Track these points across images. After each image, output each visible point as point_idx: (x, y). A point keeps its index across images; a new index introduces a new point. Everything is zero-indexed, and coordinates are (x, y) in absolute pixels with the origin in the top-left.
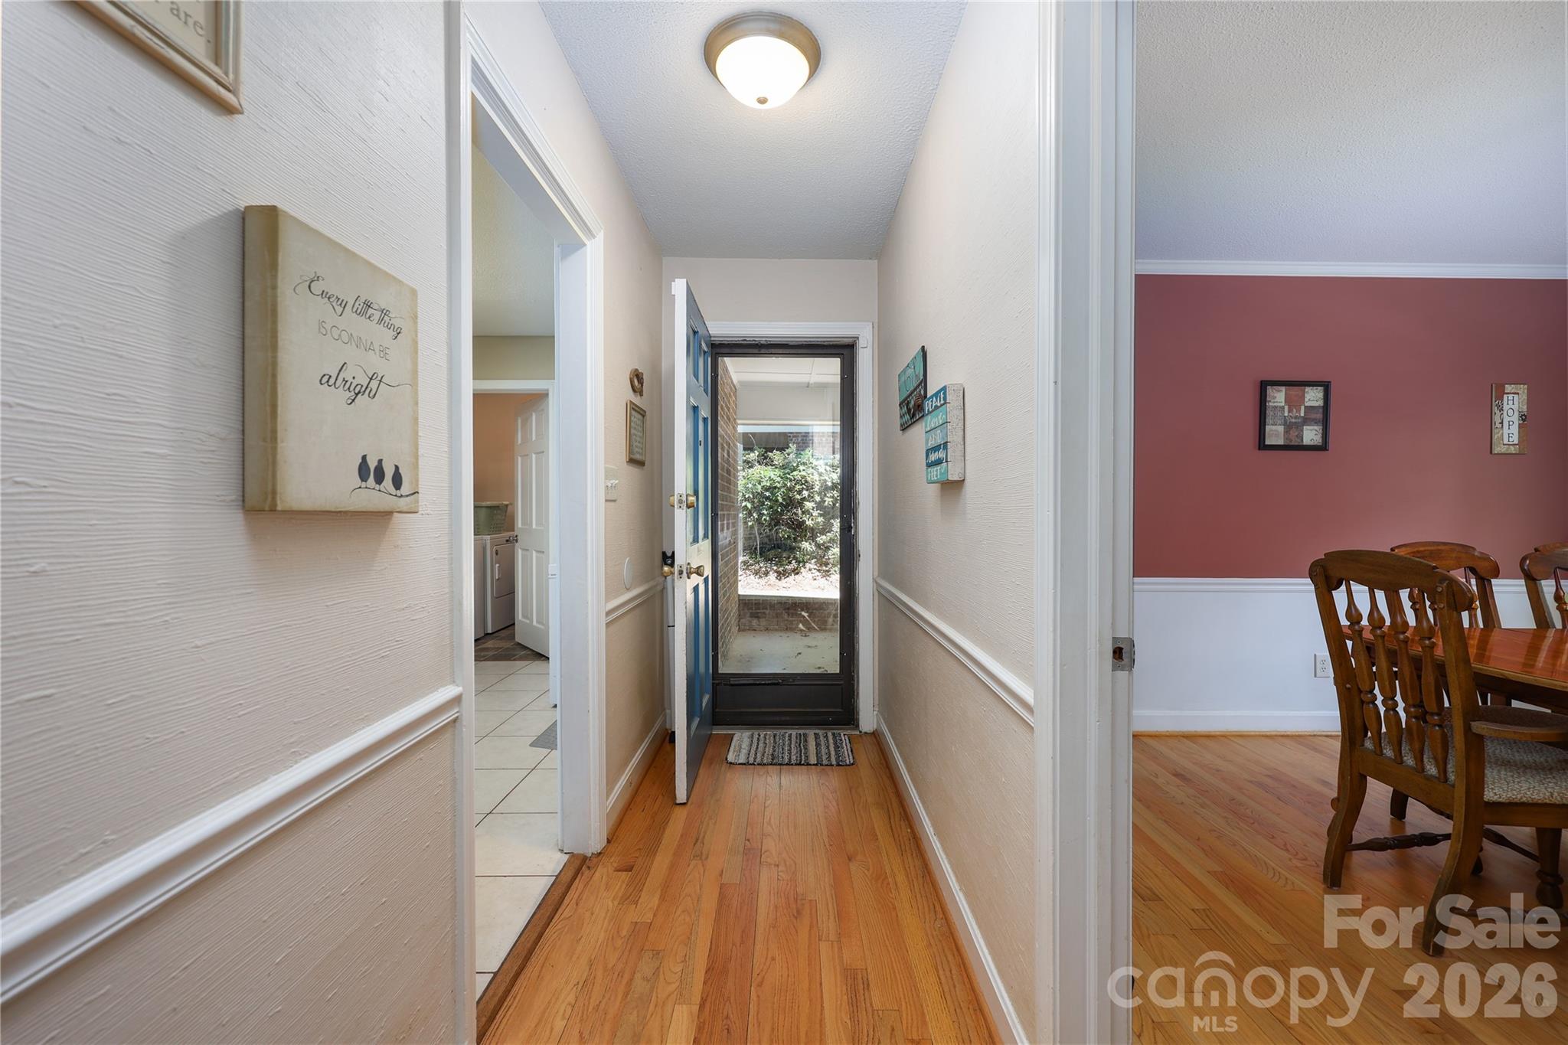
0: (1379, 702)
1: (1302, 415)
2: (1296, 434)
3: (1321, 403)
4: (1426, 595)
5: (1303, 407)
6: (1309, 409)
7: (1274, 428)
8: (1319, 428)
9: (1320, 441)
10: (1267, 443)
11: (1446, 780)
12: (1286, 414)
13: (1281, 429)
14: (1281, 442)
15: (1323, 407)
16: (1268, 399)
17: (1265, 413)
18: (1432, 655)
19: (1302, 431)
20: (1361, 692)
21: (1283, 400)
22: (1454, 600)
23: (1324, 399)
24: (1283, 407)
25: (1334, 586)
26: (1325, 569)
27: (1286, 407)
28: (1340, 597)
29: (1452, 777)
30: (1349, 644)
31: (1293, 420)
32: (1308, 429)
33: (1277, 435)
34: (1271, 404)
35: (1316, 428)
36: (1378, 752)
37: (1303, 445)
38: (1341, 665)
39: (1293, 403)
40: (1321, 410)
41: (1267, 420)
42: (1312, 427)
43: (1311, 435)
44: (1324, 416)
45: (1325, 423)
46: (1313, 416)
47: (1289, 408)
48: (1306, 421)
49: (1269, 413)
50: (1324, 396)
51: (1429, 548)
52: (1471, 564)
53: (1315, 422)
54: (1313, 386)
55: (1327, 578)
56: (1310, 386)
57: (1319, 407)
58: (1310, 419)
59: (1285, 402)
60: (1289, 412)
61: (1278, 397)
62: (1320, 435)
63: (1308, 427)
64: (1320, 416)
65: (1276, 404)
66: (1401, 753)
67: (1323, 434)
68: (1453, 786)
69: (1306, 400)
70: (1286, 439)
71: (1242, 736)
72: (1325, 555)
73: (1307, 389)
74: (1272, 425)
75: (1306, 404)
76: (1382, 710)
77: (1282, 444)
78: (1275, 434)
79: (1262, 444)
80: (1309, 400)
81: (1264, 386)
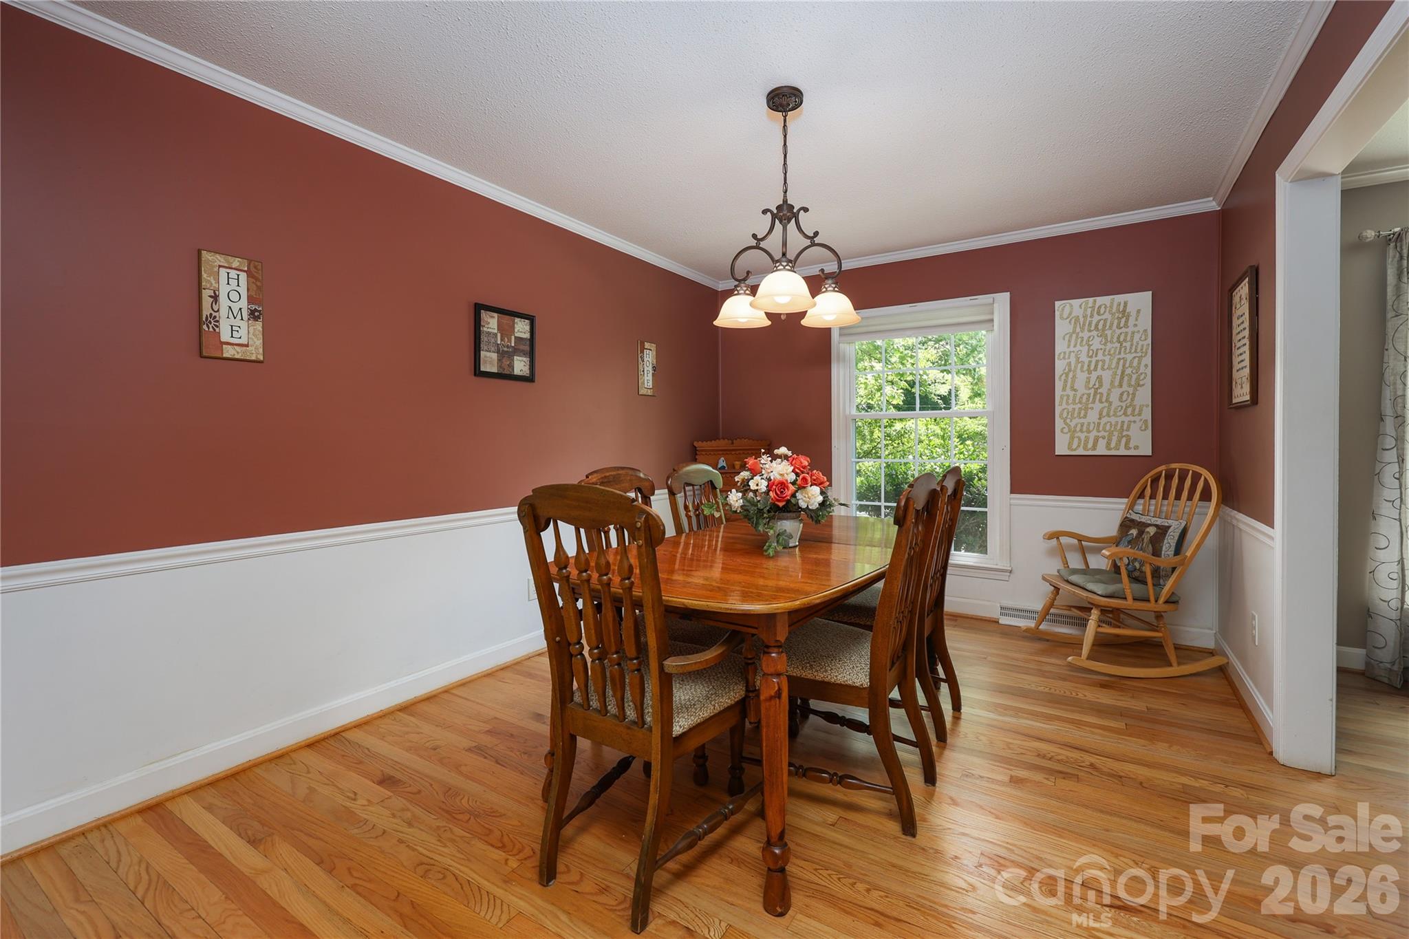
0: (586, 652)
1: (513, 345)
2: (508, 363)
3: (527, 336)
4: (626, 533)
5: (513, 337)
6: (519, 339)
7: (488, 354)
8: (527, 360)
9: (528, 372)
10: (483, 369)
11: (644, 723)
12: (499, 342)
13: (494, 356)
14: (494, 370)
15: (530, 339)
16: (482, 323)
17: (480, 339)
18: (631, 596)
19: (513, 360)
20: (569, 644)
21: (496, 328)
22: (650, 534)
23: (530, 332)
24: (496, 335)
25: (543, 526)
26: (533, 507)
27: (499, 335)
28: (548, 536)
29: (648, 719)
30: (556, 586)
31: (506, 349)
32: (517, 360)
33: (491, 363)
34: (485, 329)
35: (524, 359)
36: (586, 706)
37: (514, 375)
38: (550, 617)
39: (506, 331)
40: (528, 343)
41: (482, 346)
42: (521, 358)
43: (520, 366)
44: (530, 348)
45: (531, 355)
46: (522, 347)
47: (502, 336)
48: (516, 351)
49: (484, 338)
50: (530, 329)
51: (612, 473)
52: (638, 485)
53: (523, 353)
54: (521, 318)
55: (536, 518)
56: (518, 317)
57: (526, 339)
58: (519, 349)
59: (498, 330)
60: (502, 340)
61: (491, 323)
62: (528, 367)
63: (518, 358)
64: (527, 348)
65: (489, 330)
66: (605, 702)
67: (530, 366)
68: (650, 729)
69: (516, 330)
70: (500, 367)
71: (463, 684)
72: (533, 491)
73: (517, 320)
74: (486, 351)
75: (516, 335)
76: (589, 660)
77: (496, 371)
78: (490, 361)
79: (477, 369)
80: (518, 331)
81: (478, 308)
